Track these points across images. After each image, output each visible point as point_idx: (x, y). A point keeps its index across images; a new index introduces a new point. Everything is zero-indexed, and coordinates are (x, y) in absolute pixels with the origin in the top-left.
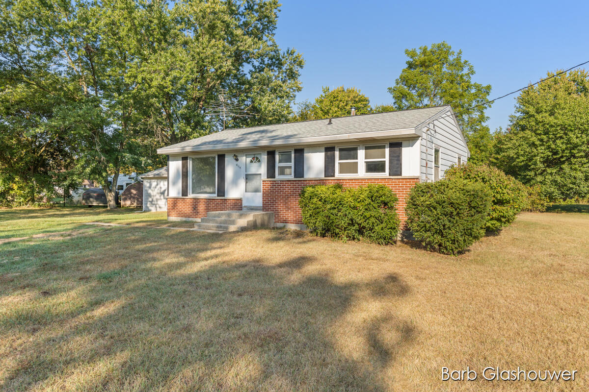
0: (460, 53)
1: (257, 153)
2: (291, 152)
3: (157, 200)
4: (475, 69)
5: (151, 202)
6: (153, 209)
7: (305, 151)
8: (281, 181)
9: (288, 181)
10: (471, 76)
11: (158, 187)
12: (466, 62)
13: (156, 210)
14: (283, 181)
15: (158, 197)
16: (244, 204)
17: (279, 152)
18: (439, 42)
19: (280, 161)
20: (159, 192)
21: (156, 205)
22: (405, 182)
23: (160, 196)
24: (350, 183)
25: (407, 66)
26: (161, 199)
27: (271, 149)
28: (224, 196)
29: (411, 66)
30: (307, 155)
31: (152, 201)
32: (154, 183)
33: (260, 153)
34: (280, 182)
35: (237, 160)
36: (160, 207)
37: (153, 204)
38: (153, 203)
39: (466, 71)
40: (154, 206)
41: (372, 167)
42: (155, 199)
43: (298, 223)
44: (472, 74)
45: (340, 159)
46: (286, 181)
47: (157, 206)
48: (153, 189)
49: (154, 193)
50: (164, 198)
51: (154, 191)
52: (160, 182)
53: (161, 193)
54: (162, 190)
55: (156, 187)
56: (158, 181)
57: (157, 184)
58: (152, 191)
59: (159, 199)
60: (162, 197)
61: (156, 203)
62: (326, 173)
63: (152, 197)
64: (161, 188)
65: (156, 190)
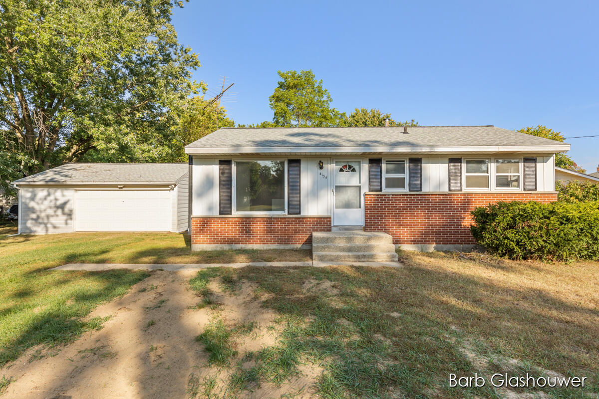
0: (321, 82)
1: (351, 160)
2: (404, 161)
3: (48, 217)
4: (332, 97)
5: (36, 220)
6: (40, 231)
7: (423, 161)
8: (393, 195)
9: (403, 195)
10: (329, 102)
11: (52, 197)
12: (326, 91)
13: (47, 230)
14: (395, 195)
15: (50, 212)
16: (335, 222)
17: (386, 161)
18: (307, 70)
19: (387, 172)
20: (52, 204)
21: (45, 224)
22: (537, 197)
23: (55, 212)
24: (483, 197)
25: (278, 86)
26: (57, 216)
27: (375, 157)
28: (300, 213)
29: (281, 86)
30: (425, 166)
31: (38, 217)
32: (41, 193)
33: (359, 160)
34: (391, 196)
35: (321, 168)
36: (55, 227)
37: (40, 223)
38: (40, 221)
39: (325, 98)
40: (42, 226)
41: (503, 182)
42: (43, 215)
43: (416, 243)
44: (330, 102)
45: (467, 172)
46: (400, 195)
47: (49, 225)
48: (40, 202)
49: (43, 207)
50: (64, 214)
51: (42, 203)
52: (55, 191)
53: (57, 207)
54: (59, 203)
55: (45, 199)
56: (51, 190)
57: (49, 195)
58: (38, 203)
59: (52, 216)
60: (59, 212)
61: (46, 221)
62: (449, 188)
63: (38, 213)
64: (56, 200)
65: (46, 203)
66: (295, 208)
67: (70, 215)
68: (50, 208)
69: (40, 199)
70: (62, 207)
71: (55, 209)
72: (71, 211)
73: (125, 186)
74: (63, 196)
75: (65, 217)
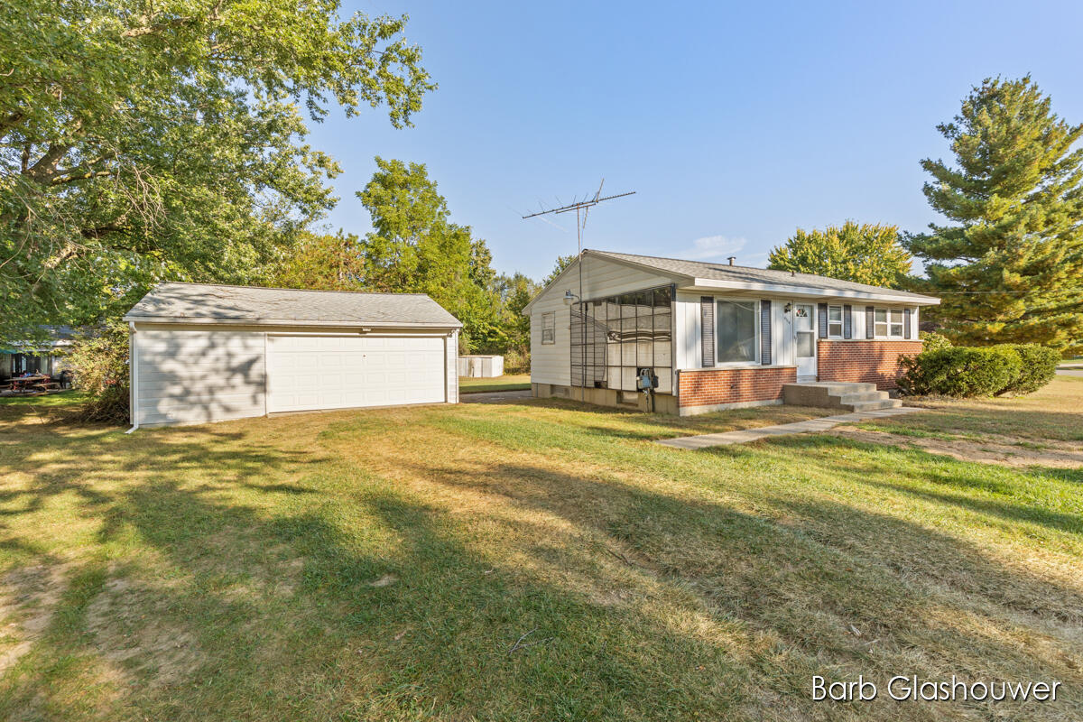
3: (211, 390)
5: (183, 398)
11: (220, 351)
13: (209, 415)
15: (217, 380)
16: (798, 373)
17: (830, 307)
19: (830, 318)
20: (221, 365)
21: (205, 405)
23: (228, 379)
26: (233, 387)
28: (771, 364)
30: (853, 313)
31: (187, 392)
32: (193, 343)
36: (227, 409)
37: (193, 404)
38: (192, 398)
40: (198, 408)
42: (199, 387)
45: (876, 320)
47: (214, 407)
48: (191, 360)
49: (197, 371)
50: (248, 382)
51: (196, 363)
52: (228, 338)
53: (233, 371)
54: (235, 362)
55: (204, 354)
56: (219, 337)
57: (213, 346)
58: (185, 363)
59: (222, 388)
60: (238, 379)
61: (205, 397)
62: (867, 335)
63: (187, 383)
64: (230, 355)
65: (207, 363)
66: (767, 358)
67: (262, 385)
68: (217, 371)
69: (191, 355)
70: (245, 369)
71: (228, 374)
72: (265, 376)
73: (374, 329)
74: (246, 347)
75: (251, 389)
